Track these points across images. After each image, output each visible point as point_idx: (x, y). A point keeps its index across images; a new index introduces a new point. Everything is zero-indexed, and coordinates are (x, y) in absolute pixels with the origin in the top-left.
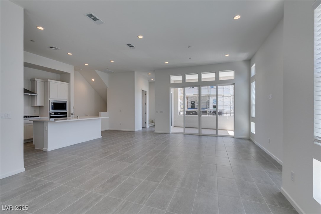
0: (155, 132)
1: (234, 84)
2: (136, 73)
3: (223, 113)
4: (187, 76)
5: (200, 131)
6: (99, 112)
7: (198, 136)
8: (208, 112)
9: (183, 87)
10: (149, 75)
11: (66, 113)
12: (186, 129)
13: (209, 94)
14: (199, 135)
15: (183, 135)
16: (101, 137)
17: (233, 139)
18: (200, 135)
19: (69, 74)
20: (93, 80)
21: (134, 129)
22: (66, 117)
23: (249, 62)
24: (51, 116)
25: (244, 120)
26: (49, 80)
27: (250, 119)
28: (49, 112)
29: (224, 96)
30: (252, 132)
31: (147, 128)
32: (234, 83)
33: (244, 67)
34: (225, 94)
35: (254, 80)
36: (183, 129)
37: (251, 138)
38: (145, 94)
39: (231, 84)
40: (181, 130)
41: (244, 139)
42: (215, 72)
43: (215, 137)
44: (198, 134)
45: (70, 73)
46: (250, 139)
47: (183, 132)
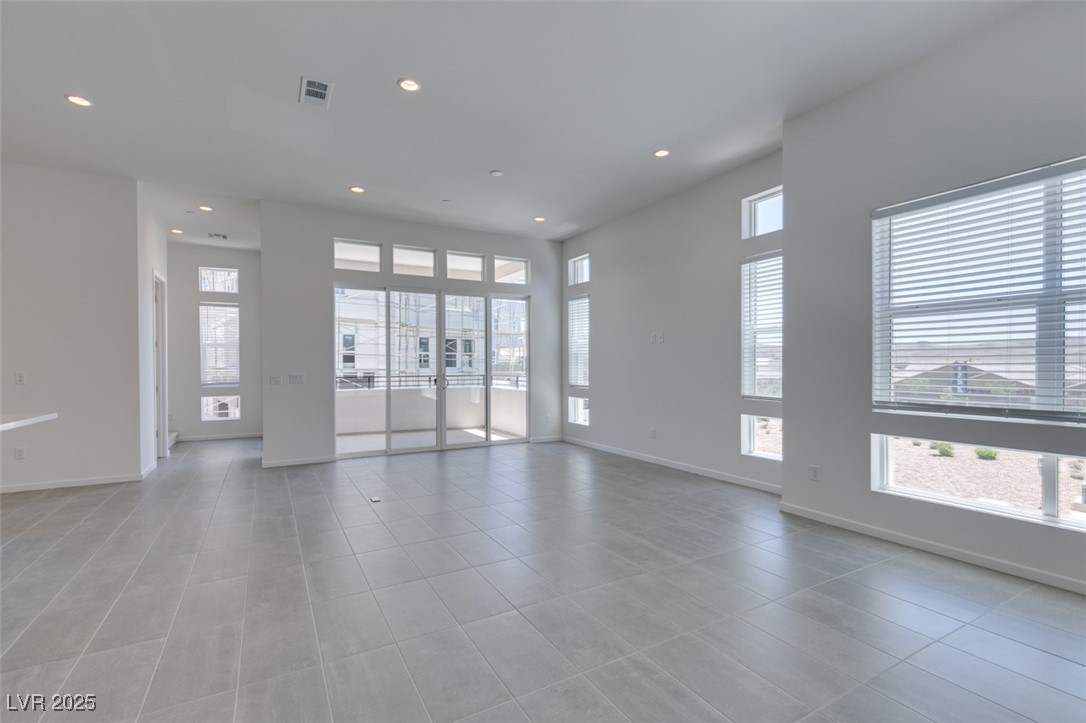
1: (528, 298)
5: (440, 438)
7: (434, 455)
10: (201, 213)
12: (394, 437)
14: (438, 449)
15: (383, 460)
18: (441, 451)
23: (562, 247)
27: (565, 389)
30: (571, 420)
32: (528, 296)
33: (548, 255)
35: (586, 294)
36: (383, 438)
37: (568, 438)
39: (521, 296)
40: (379, 443)
42: (483, 257)
43: (481, 451)
44: (432, 447)
46: (564, 442)
47: (384, 448)
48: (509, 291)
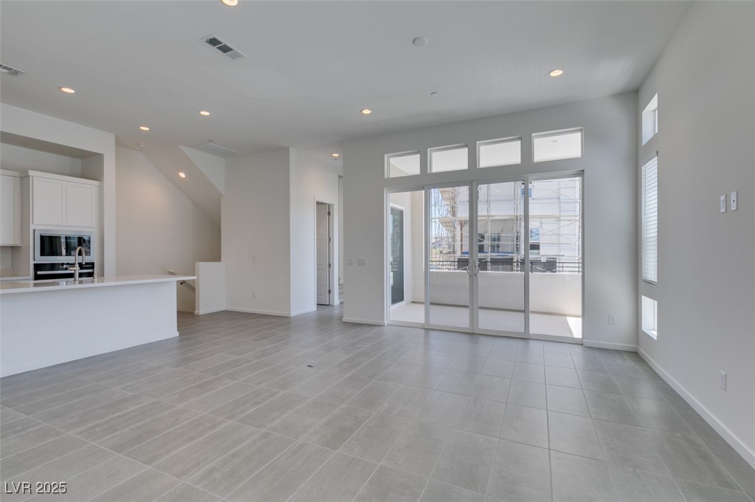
0: (345, 319)
1: (581, 173)
2: (293, 152)
3: (558, 265)
4: (434, 154)
5: (473, 319)
6: (196, 263)
7: (466, 337)
8: (517, 261)
9: (422, 188)
10: (335, 159)
11: (92, 265)
12: (432, 309)
13: (519, 214)
14: (470, 332)
15: (423, 331)
16: (177, 334)
17: (578, 349)
18: (473, 335)
19: (98, 157)
20: (182, 175)
21: (289, 310)
22: (91, 275)
23: (633, 96)
24: (39, 273)
25: (616, 289)
26: (31, 173)
27: (638, 285)
28: (32, 263)
29: (562, 218)
30: (643, 329)
31: (333, 306)
32: (583, 170)
33: (615, 115)
34: (563, 214)
35: (655, 152)
37: (642, 351)
38: (329, 213)
39: (574, 171)
41: (617, 351)
42: (520, 139)
43: (521, 343)
44: (466, 328)
45: (103, 155)
46: (635, 355)
47: (423, 321)
48: (552, 169)
